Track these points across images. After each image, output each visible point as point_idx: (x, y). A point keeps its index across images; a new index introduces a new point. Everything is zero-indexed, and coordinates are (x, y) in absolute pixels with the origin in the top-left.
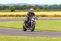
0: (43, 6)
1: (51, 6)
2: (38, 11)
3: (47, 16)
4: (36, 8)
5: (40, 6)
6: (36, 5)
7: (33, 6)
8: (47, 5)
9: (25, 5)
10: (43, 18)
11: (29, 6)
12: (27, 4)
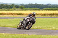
0: (19, 5)
1: (26, 5)
2: (14, 10)
3: (23, 15)
4: (13, 7)
5: (16, 5)
6: (12, 4)
7: (9, 5)
8: (23, 4)
9: (2, 4)
10: (19, 16)
11: (6, 5)
12: (4, 3)
